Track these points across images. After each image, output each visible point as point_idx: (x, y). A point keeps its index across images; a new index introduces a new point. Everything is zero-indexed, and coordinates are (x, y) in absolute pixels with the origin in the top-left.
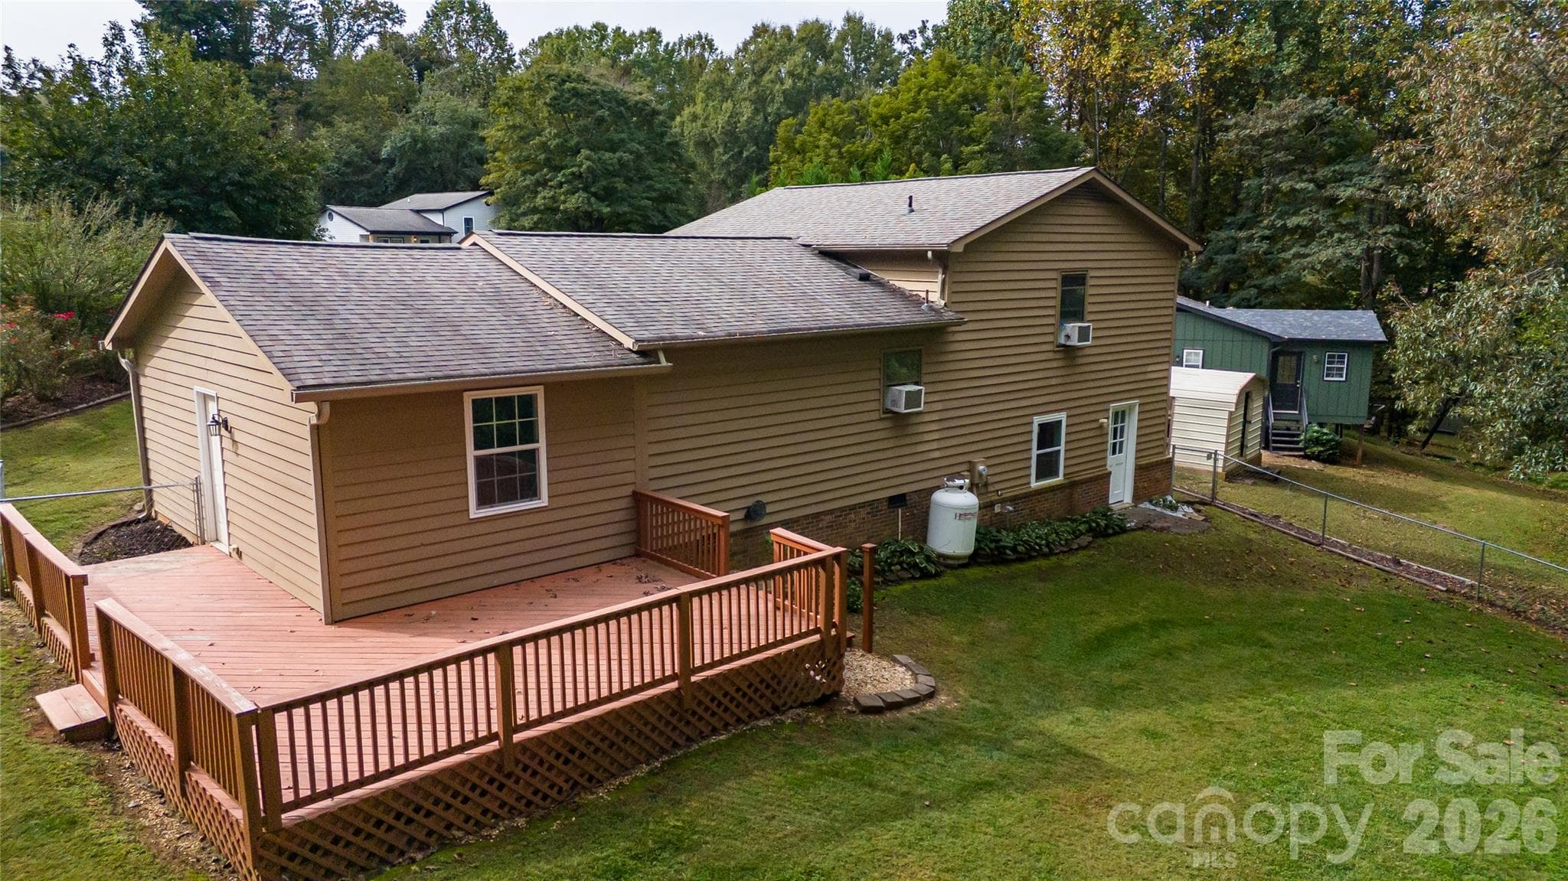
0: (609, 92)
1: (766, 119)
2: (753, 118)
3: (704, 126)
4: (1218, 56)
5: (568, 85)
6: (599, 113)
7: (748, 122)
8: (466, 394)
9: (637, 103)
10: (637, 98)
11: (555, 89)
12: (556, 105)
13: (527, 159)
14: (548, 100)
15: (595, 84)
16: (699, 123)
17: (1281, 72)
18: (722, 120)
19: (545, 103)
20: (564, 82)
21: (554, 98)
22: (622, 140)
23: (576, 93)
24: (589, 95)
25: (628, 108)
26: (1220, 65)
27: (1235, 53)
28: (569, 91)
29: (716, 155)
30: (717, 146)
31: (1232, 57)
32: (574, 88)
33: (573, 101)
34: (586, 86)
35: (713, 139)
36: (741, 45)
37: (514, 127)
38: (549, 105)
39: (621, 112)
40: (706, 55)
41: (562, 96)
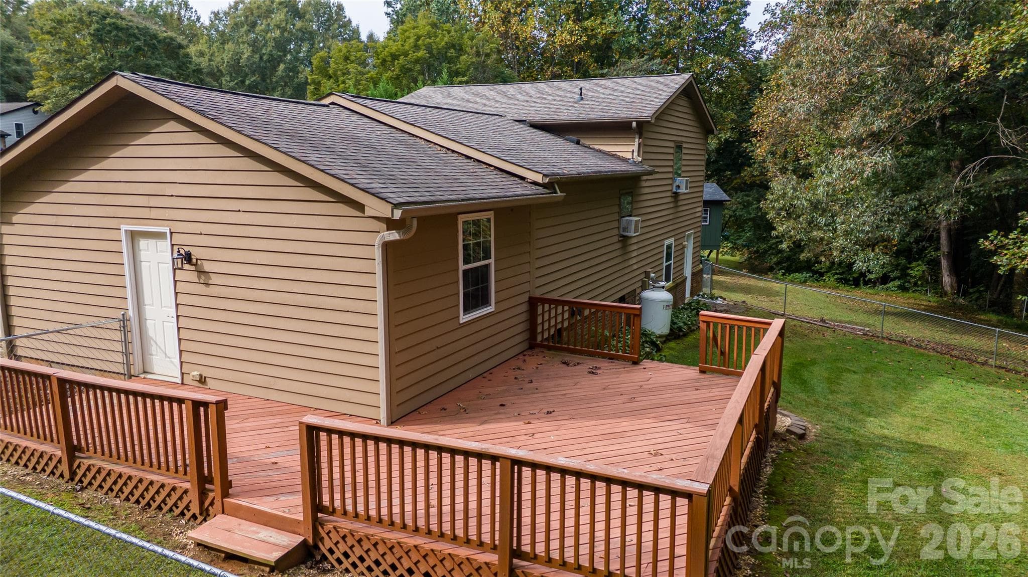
0: (143, 29)
1: (261, 58)
2: (252, 57)
3: (210, 60)
4: (592, 30)
5: (108, 20)
6: (138, 43)
7: (248, 59)
8: (460, 216)
9: (165, 38)
10: (165, 34)
11: (98, 23)
12: (98, 37)
13: (73, 78)
14: (92, 32)
15: (130, 21)
16: (207, 58)
17: (629, 42)
18: (227, 57)
19: (89, 33)
20: (104, 18)
21: (97, 30)
22: (158, 65)
23: (117, 28)
24: (128, 29)
25: (159, 42)
26: (594, 36)
27: (602, 29)
28: (110, 25)
29: (224, 82)
30: (222, 75)
31: (603, 31)
32: (114, 23)
33: (114, 33)
34: (124, 23)
35: (219, 71)
36: (232, 4)
37: (59, 51)
38: (93, 35)
39: (154, 44)
40: (183, 12)
41: (103, 29)
